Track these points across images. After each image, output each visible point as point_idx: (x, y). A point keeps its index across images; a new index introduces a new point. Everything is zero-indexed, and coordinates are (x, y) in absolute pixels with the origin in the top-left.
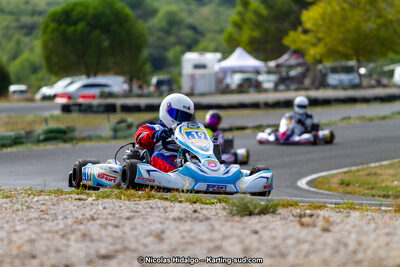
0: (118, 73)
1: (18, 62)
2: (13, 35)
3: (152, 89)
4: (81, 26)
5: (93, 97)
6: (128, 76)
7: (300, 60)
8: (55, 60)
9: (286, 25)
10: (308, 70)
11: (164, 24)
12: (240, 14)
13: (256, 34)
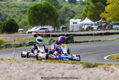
0: (50, 25)
1: (21, 22)
2: (19, 14)
3: (61, 30)
4: (39, 11)
5: (43, 32)
6: (53, 26)
7: (105, 21)
8: (32, 21)
9: (101, 11)
10: (107, 24)
11: (64, 11)
12: (87, 7)
13: (91, 13)
